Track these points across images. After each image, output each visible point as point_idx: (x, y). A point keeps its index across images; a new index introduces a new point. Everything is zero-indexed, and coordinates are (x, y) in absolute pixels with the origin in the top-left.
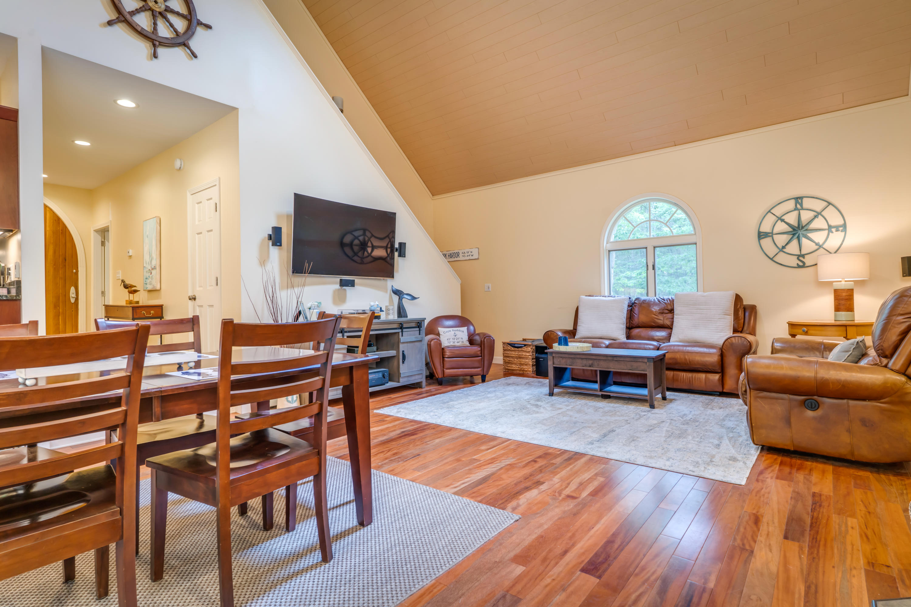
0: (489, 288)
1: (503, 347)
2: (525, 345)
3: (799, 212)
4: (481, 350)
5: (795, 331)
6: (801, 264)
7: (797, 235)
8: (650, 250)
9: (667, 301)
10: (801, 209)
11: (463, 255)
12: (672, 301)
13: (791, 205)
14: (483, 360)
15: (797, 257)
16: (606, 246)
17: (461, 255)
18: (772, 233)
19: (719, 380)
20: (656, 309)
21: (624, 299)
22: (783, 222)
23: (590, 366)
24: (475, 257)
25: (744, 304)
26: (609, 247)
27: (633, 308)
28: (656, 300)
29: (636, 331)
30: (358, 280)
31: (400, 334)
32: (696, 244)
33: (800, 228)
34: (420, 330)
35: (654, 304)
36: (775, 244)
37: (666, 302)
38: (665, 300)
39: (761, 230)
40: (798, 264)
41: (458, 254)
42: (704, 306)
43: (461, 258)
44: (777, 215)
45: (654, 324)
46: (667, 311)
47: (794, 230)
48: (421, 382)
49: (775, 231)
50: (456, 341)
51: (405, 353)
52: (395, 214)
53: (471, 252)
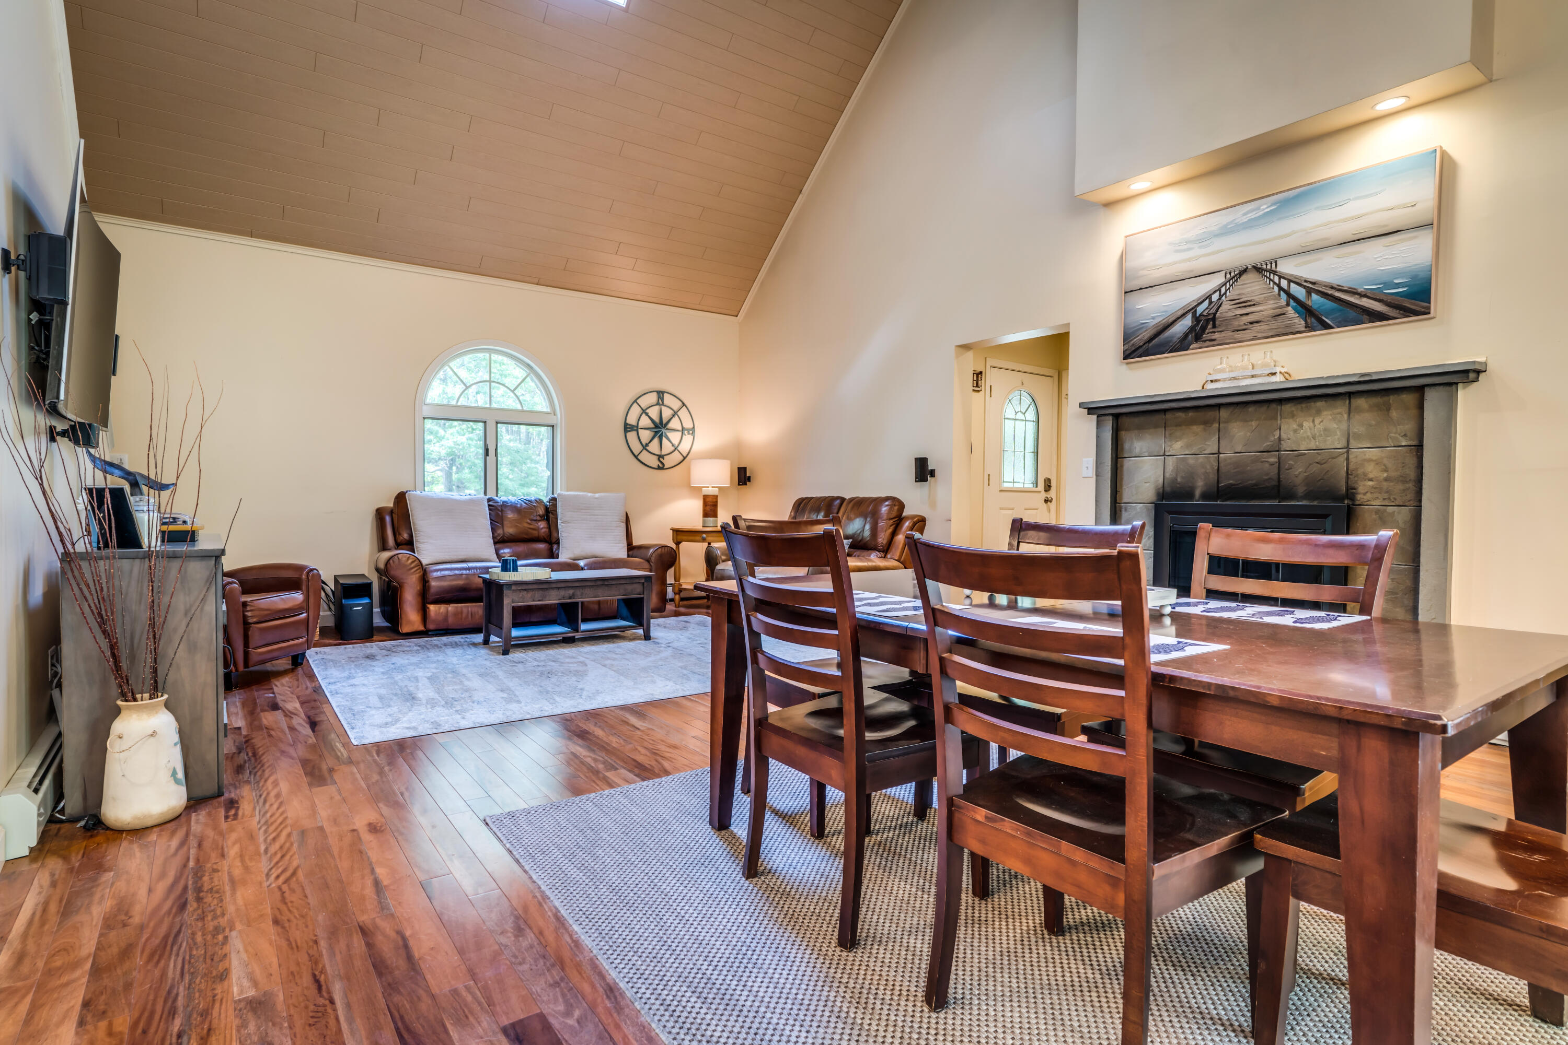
3: (661, 408)
4: (306, 598)
6: (661, 465)
7: (659, 432)
9: (535, 503)
10: (662, 405)
13: (654, 398)
15: (657, 457)
18: (637, 427)
22: (647, 416)
23: (570, 598)
26: (426, 412)
27: (496, 512)
32: (552, 426)
33: (661, 426)
36: (640, 439)
38: (532, 503)
39: (628, 421)
40: (658, 465)
44: (642, 407)
47: (656, 426)
49: (640, 425)
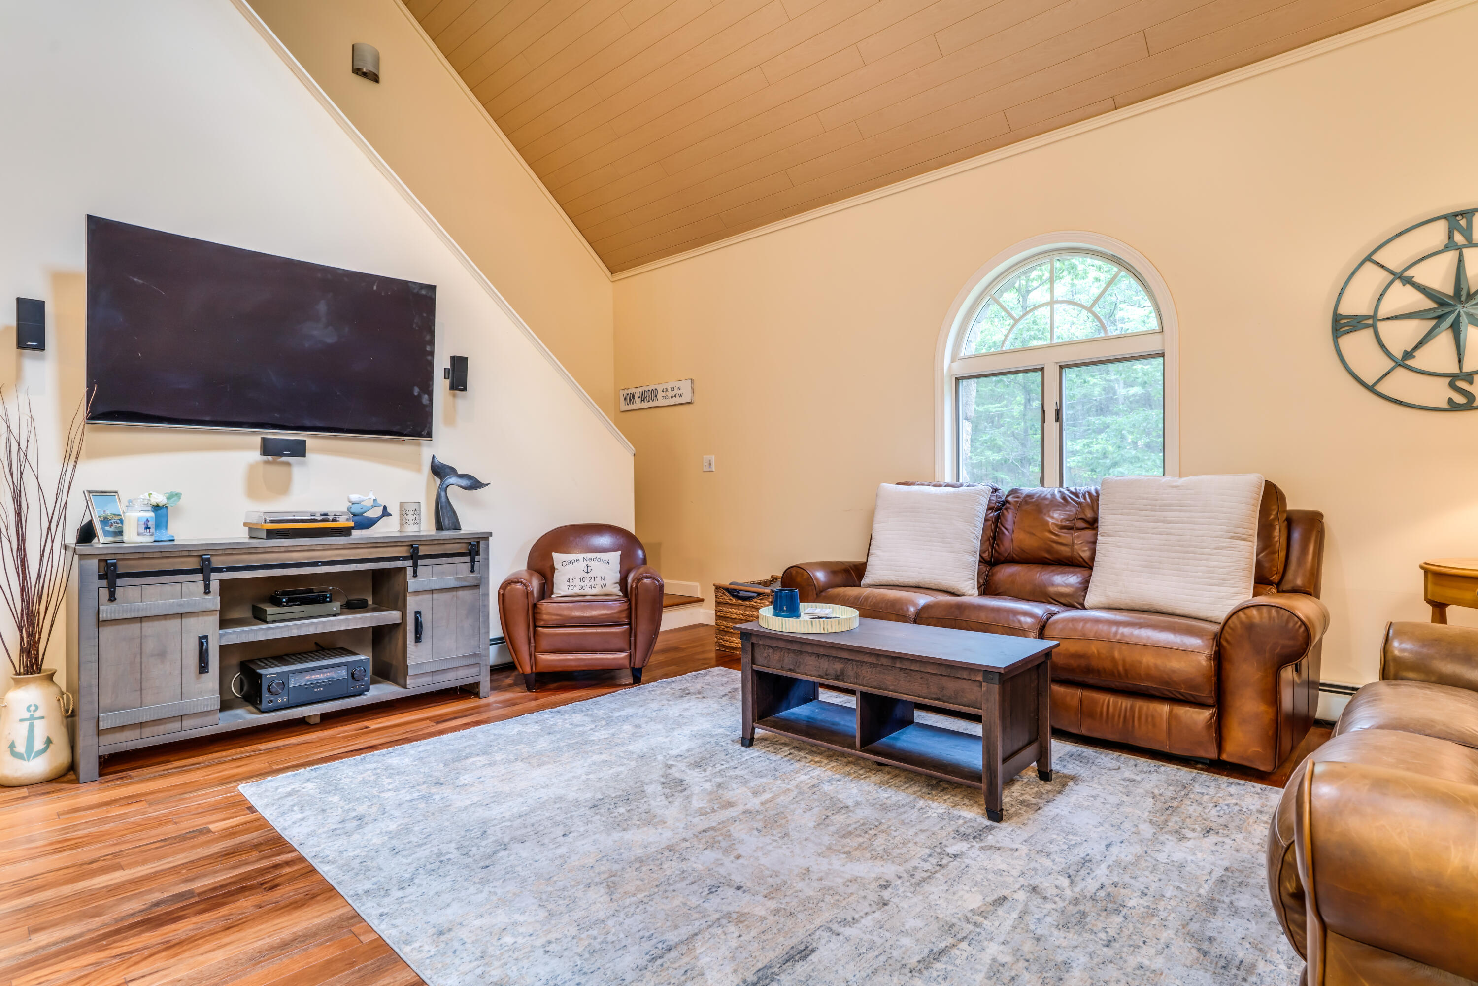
0: (710, 464)
1: (716, 596)
2: (759, 594)
3: (1461, 255)
4: (630, 608)
5: (1443, 593)
6: (1460, 399)
7: (1451, 319)
8: (1051, 373)
9: (1085, 498)
10: (1465, 247)
11: (664, 394)
12: (1095, 499)
13: (1437, 234)
14: (631, 632)
15: (1448, 380)
16: (948, 365)
17: (660, 395)
18: (1374, 317)
19: (1208, 726)
20: (1056, 517)
21: (980, 493)
22: (1408, 286)
24: (686, 398)
25: (1289, 508)
26: (959, 369)
27: (1003, 514)
28: (1058, 496)
29: (1005, 572)
30: (312, 440)
31: (410, 572)
32: (1162, 355)
33: (1463, 298)
34: (473, 561)
35: (1053, 504)
36: (1382, 346)
37: (1082, 500)
38: (1078, 497)
39: (1343, 310)
40: (1450, 400)
41: (654, 394)
42: (1177, 514)
43: (661, 402)
44: (1391, 267)
45: (1047, 556)
46: (1081, 524)
47: (1442, 303)
48: (477, 684)
49: (1383, 312)
50: (588, 583)
51: (426, 620)
52: (433, 288)
53: (679, 389)
